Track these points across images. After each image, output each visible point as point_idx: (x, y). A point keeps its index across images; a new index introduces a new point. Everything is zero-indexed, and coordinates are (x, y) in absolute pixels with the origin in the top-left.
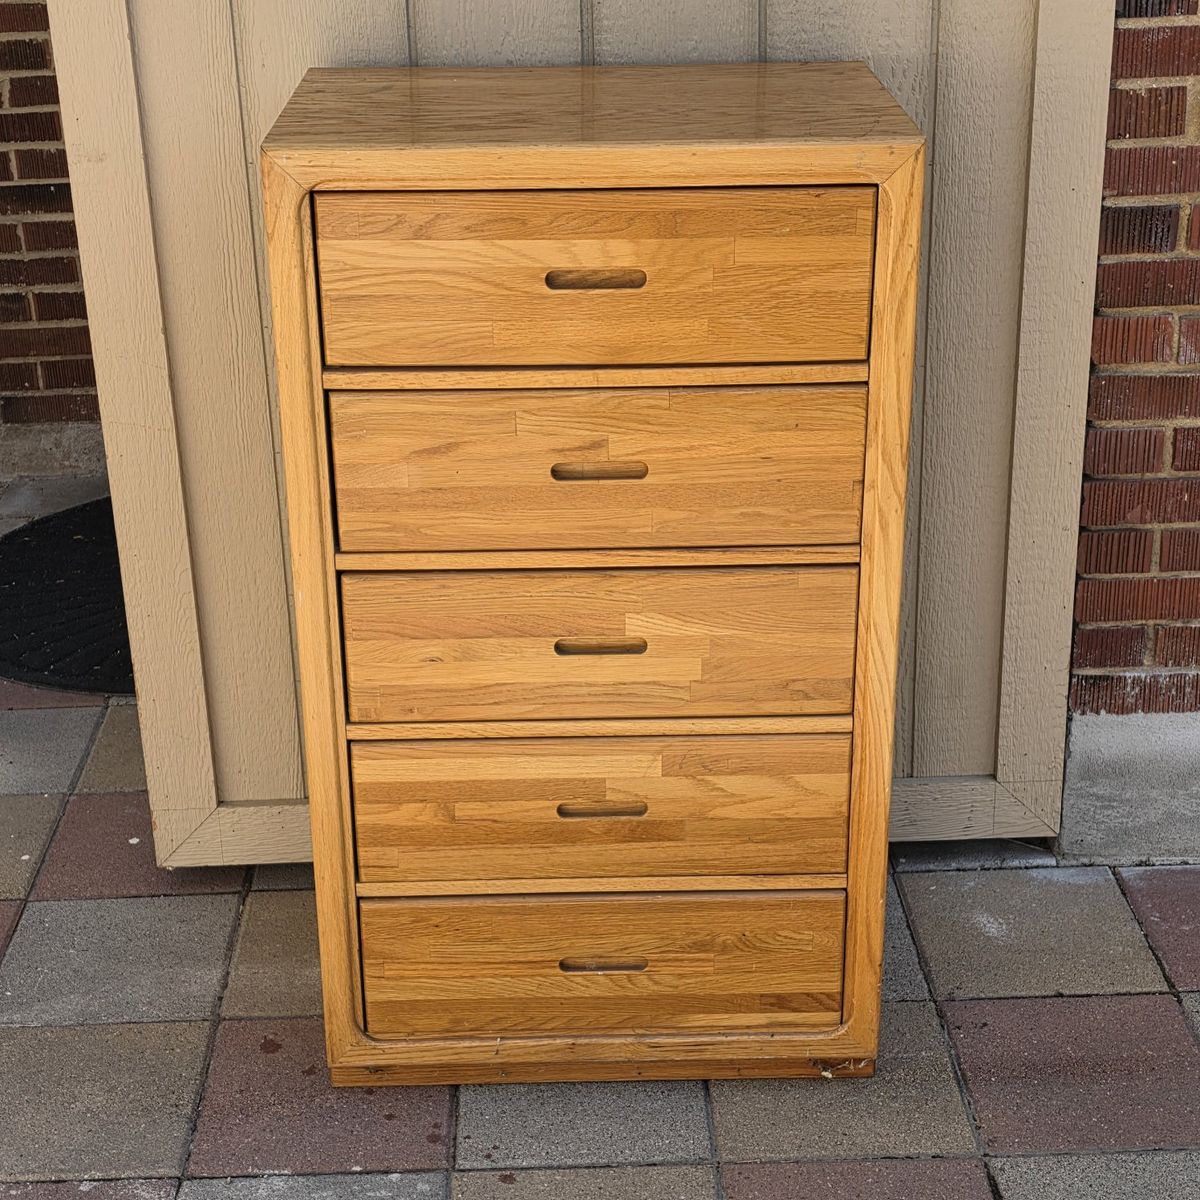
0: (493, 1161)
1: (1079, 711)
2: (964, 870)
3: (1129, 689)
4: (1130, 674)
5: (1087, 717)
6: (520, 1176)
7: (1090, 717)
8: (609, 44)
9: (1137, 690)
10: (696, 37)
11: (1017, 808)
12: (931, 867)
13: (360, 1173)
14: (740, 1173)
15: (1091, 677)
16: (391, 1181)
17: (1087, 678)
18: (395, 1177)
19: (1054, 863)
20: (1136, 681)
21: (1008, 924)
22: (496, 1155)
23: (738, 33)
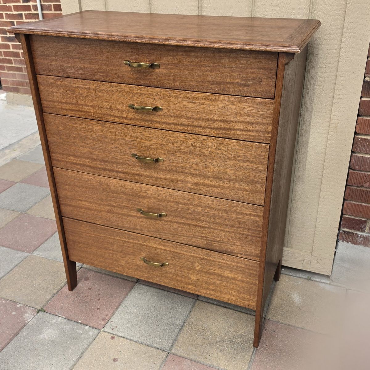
0: (113, 331)
1: (342, 241)
2: (300, 278)
3: (359, 238)
4: (360, 233)
5: (344, 243)
6: (116, 338)
7: (345, 243)
8: (206, 12)
9: (362, 238)
10: (232, 12)
11: (318, 264)
12: (291, 274)
13: (80, 323)
14: (172, 358)
15: (347, 231)
16: (85, 329)
17: (345, 231)
18: (87, 327)
19: (329, 283)
20: (361, 236)
21: (302, 299)
22: (115, 330)
23: (245, 11)
